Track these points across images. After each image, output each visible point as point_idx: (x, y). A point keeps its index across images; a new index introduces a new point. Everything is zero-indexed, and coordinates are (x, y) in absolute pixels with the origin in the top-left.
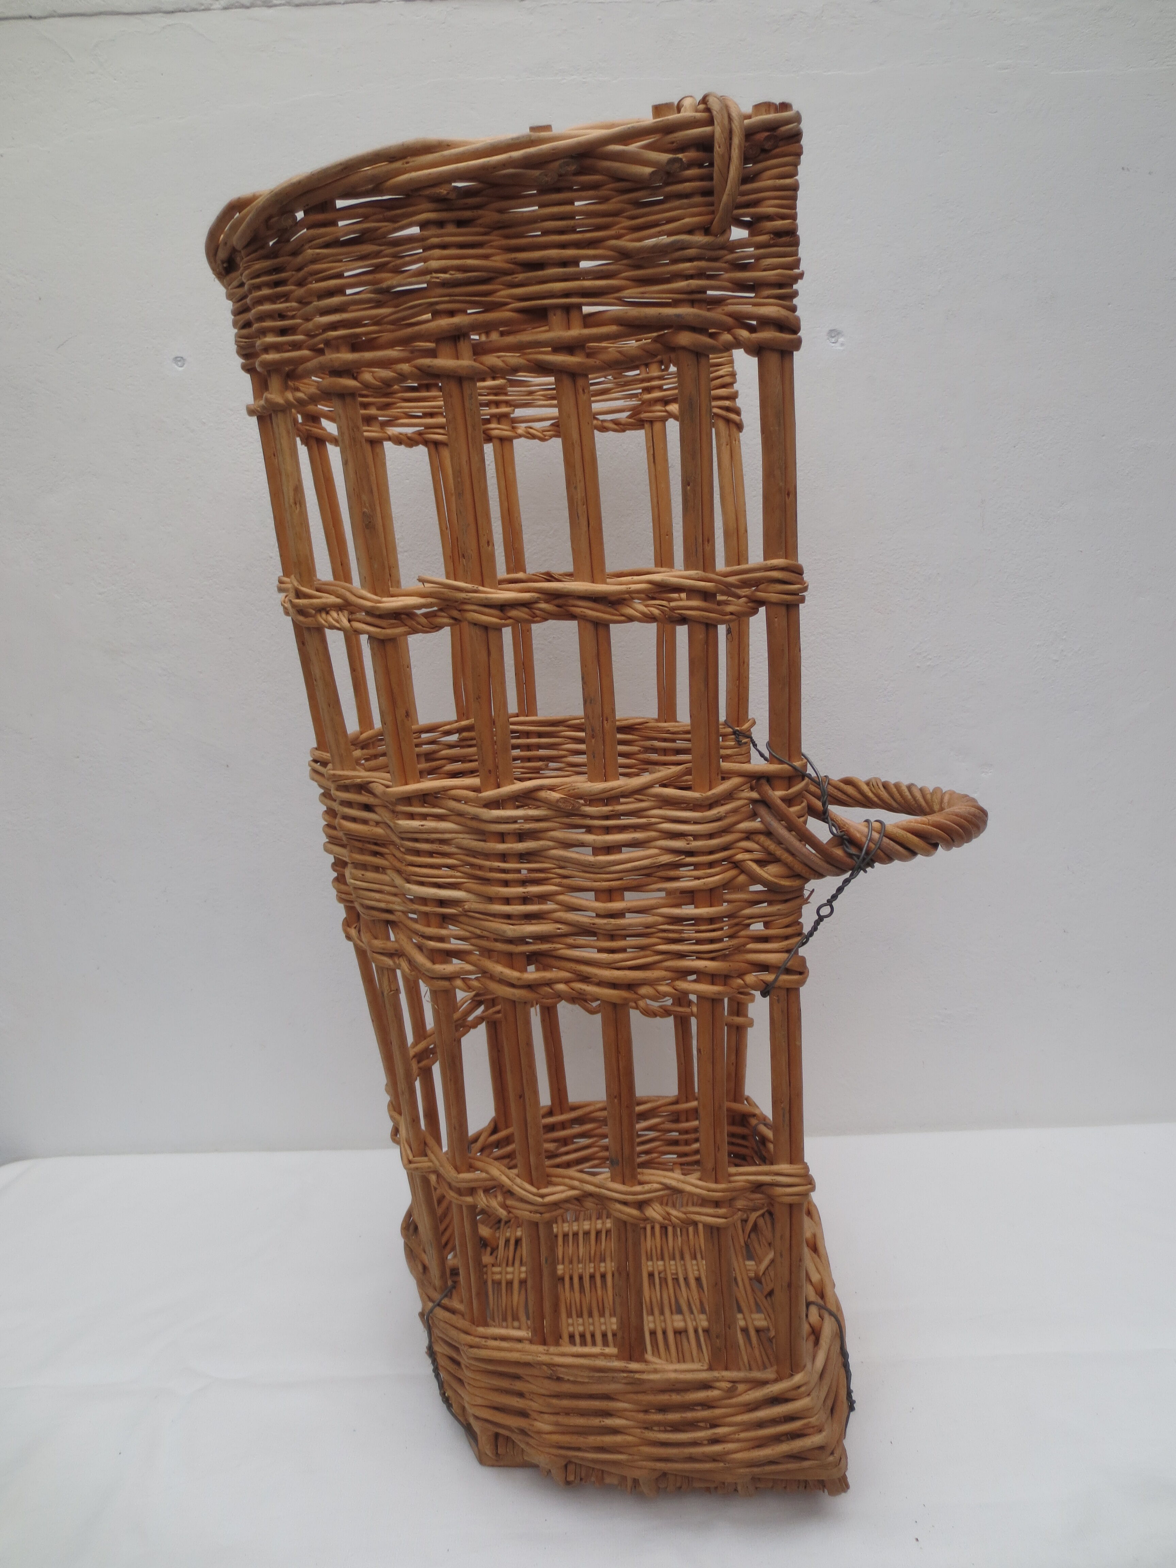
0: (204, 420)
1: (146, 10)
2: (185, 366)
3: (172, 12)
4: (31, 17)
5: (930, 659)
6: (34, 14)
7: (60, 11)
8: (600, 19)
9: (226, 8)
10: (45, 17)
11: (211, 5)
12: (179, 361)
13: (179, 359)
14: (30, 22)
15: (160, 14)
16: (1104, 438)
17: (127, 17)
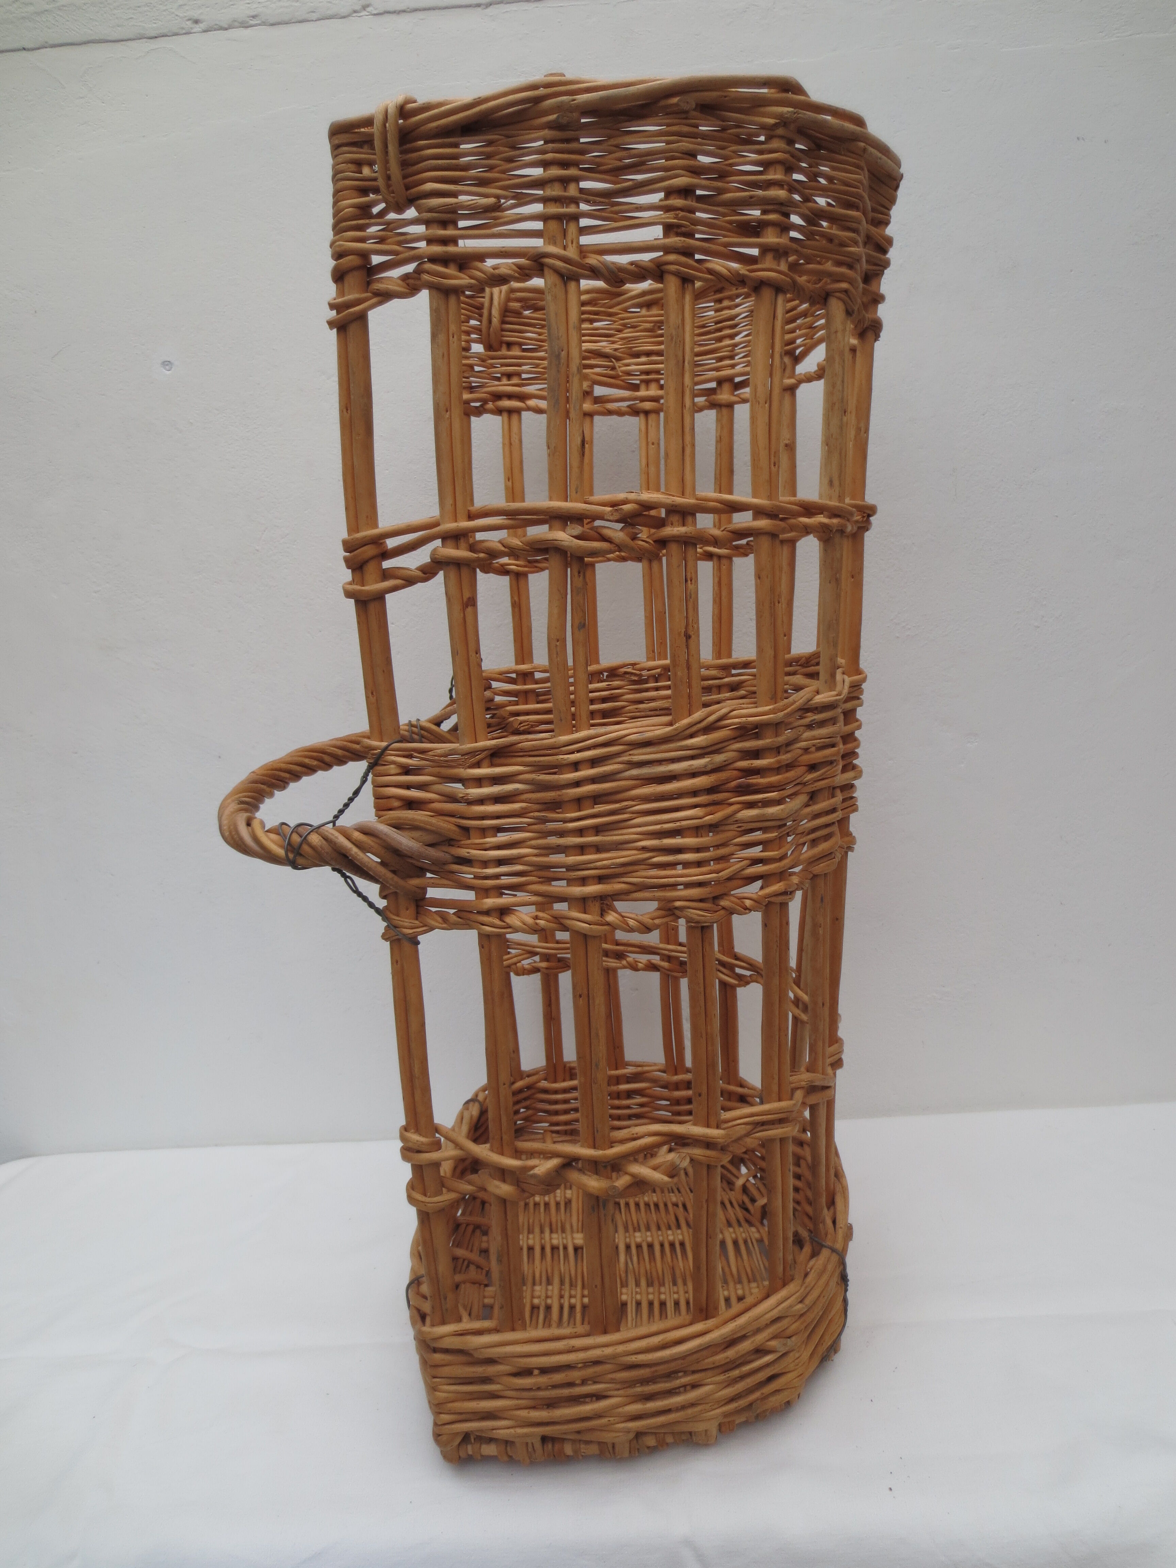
0: (191, 421)
1: (132, 36)
2: (173, 369)
3: (156, 37)
4: (24, 49)
5: (909, 629)
6: (26, 46)
7: (51, 42)
8: (559, 22)
9: (205, 31)
10: (38, 49)
11: (192, 28)
12: (167, 365)
13: (166, 363)
14: (24, 53)
15: (145, 40)
16: (1073, 403)
17: (115, 43)
